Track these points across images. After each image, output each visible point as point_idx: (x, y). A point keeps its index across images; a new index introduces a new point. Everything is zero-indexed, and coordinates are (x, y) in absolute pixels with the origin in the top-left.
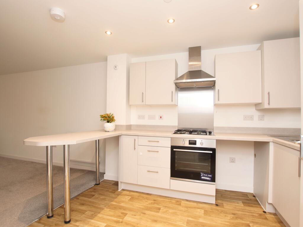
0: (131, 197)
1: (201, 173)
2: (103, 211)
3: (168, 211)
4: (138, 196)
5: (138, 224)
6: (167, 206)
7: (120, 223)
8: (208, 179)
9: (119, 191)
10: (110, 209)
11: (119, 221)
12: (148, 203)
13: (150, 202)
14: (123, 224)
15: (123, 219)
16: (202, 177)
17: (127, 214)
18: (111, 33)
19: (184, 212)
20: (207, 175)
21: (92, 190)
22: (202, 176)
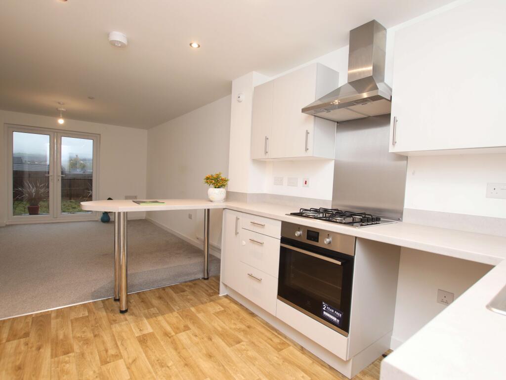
0: (223, 309)
1: (323, 303)
2: (170, 314)
3: (248, 350)
4: (234, 312)
5: (184, 348)
6: (256, 343)
7: (168, 338)
8: (335, 319)
9: (220, 295)
10: (180, 315)
11: (170, 334)
12: (233, 326)
13: (240, 326)
14: (169, 340)
15: (176, 333)
16: (324, 313)
17: (190, 329)
18: (199, 46)
19: (272, 365)
20: (333, 311)
21: (190, 284)
22: (324, 309)
